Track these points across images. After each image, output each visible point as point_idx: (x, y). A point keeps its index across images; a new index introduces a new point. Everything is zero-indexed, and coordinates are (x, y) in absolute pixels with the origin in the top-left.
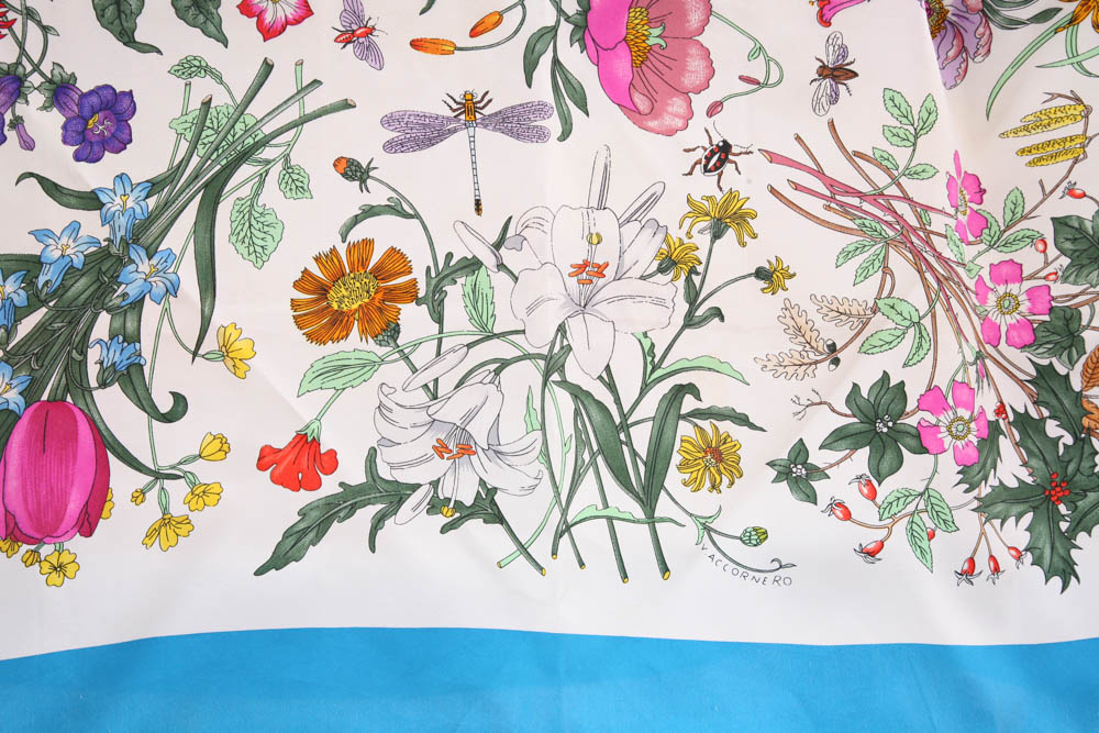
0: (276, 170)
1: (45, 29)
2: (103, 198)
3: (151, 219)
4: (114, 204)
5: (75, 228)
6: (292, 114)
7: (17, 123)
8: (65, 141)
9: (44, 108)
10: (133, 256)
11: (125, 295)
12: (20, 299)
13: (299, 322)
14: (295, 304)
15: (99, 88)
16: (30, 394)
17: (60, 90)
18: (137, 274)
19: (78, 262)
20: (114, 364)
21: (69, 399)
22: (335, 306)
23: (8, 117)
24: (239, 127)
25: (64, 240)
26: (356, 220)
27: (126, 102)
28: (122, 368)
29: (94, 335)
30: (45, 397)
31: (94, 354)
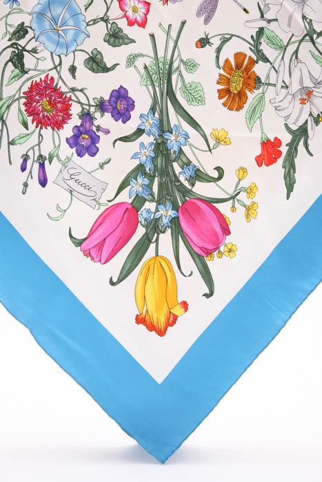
0: (182, 68)
1: (81, 91)
2: (142, 128)
3: (161, 120)
4: (147, 127)
5: (142, 145)
6: (171, 44)
7: (99, 128)
8: (116, 121)
9: (102, 116)
10: (166, 137)
11: (174, 152)
12: (146, 181)
13: (230, 109)
14: (224, 104)
15: (111, 94)
16: (175, 207)
17: (102, 106)
18: (172, 142)
19: (153, 155)
20: (190, 176)
21: (187, 199)
22: (236, 92)
23: (94, 129)
24: (161, 65)
25: (142, 151)
26: (217, 57)
27: (122, 90)
28: (193, 175)
29: (177, 173)
30: (180, 205)
31: (182, 179)
